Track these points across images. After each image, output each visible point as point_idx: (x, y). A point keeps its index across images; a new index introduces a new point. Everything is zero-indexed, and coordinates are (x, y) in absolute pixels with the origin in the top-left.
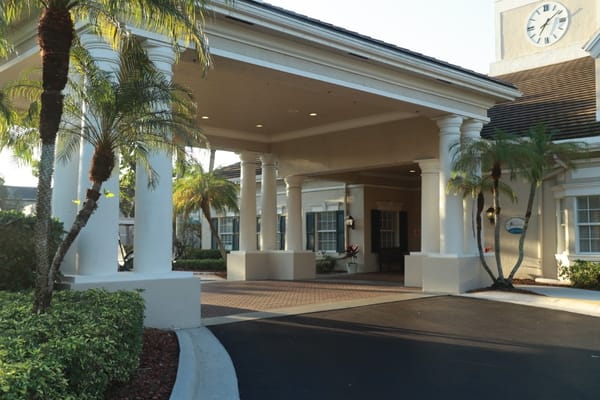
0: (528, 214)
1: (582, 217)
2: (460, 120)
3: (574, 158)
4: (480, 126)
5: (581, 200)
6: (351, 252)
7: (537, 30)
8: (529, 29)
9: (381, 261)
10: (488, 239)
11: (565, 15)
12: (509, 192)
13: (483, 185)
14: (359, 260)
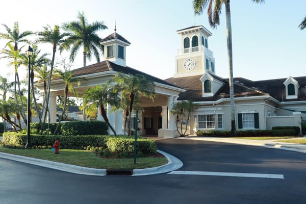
0: (188, 119)
1: (199, 120)
2: (173, 97)
3: (198, 106)
4: (177, 98)
5: (199, 116)
6: (139, 129)
7: (187, 66)
8: (185, 65)
9: (146, 132)
10: (179, 126)
11: (194, 63)
12: (184, 114)
13: (178, 113)
14: (141, 131)
